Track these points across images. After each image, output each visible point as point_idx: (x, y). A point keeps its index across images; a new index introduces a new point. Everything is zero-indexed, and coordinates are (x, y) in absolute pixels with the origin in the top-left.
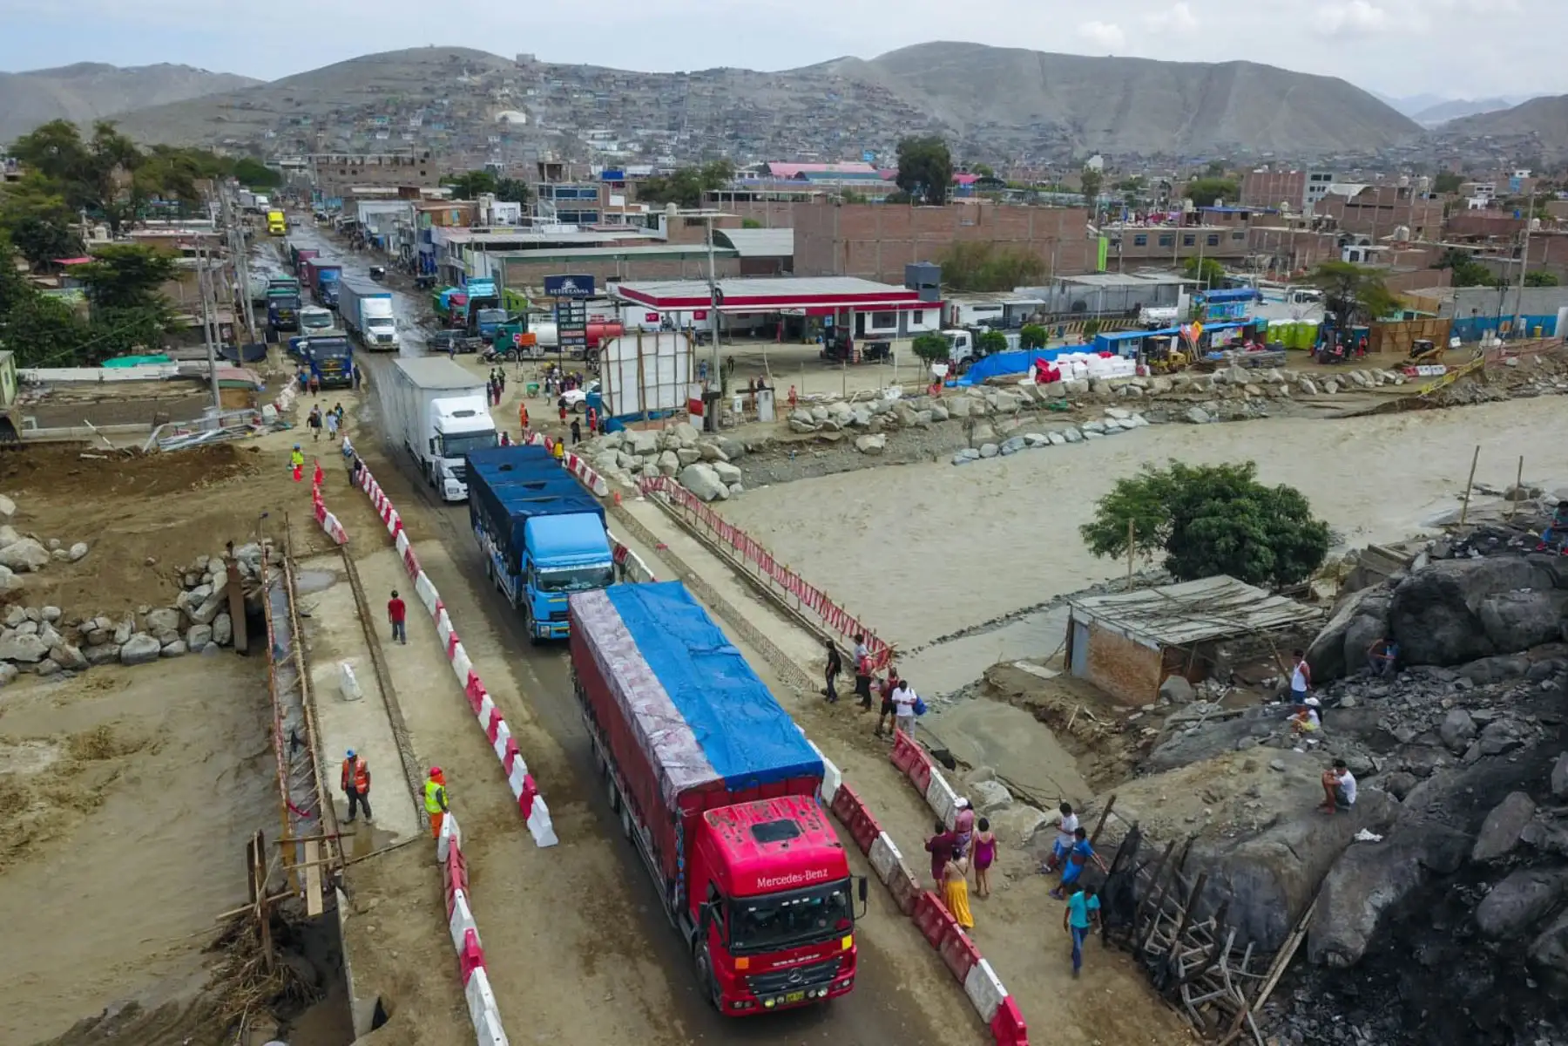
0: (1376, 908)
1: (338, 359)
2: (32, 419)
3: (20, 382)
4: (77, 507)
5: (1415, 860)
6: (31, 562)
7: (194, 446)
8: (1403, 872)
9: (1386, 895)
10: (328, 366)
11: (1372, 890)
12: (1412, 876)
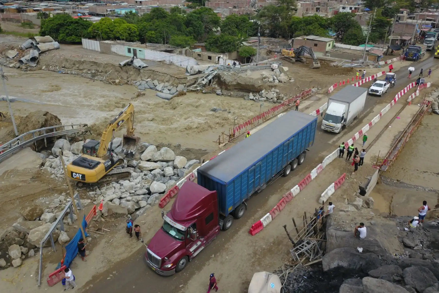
0: (338, 265)
1: (413, 53)
2: (329, 55)
3: (334, 47)
4: (310, 74)
5: (361, 263)
6: (283, 81)
7: (351, 67)
8: (355, 263)
9: (344, 264)
10: (410, 54)
11: (341, 259)
12: (357, 266)
